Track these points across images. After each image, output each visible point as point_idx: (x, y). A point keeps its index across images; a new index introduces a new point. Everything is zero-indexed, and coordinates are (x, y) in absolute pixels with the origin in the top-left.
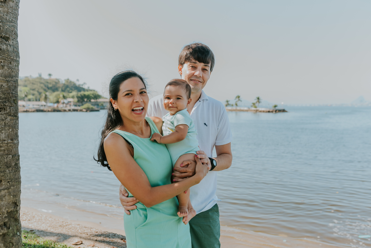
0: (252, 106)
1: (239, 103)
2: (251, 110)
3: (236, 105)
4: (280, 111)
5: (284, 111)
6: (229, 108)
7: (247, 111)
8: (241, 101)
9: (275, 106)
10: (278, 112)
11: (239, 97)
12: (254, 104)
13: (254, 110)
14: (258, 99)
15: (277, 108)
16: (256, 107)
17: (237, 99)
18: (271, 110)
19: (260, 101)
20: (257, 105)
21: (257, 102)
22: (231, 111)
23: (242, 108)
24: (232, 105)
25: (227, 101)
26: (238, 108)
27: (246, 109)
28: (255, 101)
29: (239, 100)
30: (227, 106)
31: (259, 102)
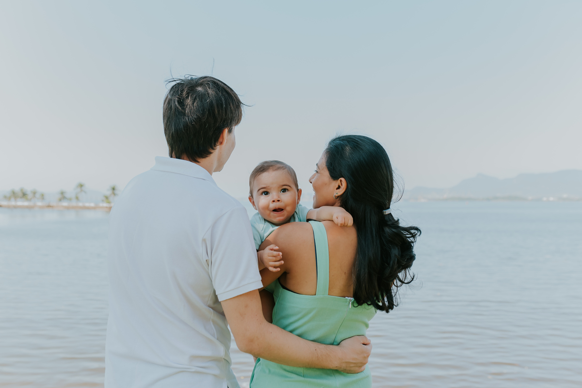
0: (103, 201)
1: (81, 196)
2: (103, 207)
3: (77, 198)
6: (65, 204)
7: (94, 208)
8: (85, 192)
11: (81, 186)
12: (107, 198)
13: (106, 207)
14: (114, 189)
16: (109, 203)
17: (79, 189)
19: (116, 192)
20: (111, 199)
21: (110, 195)
22: (68, 208)
23: (87, 205)
24: (70, 199)
25: (62, 193)
26: (80, 204)
27: (92, 205)
28: (108, 193)
29: (82, 191)
30: (60, 200)
31: (114, 194)
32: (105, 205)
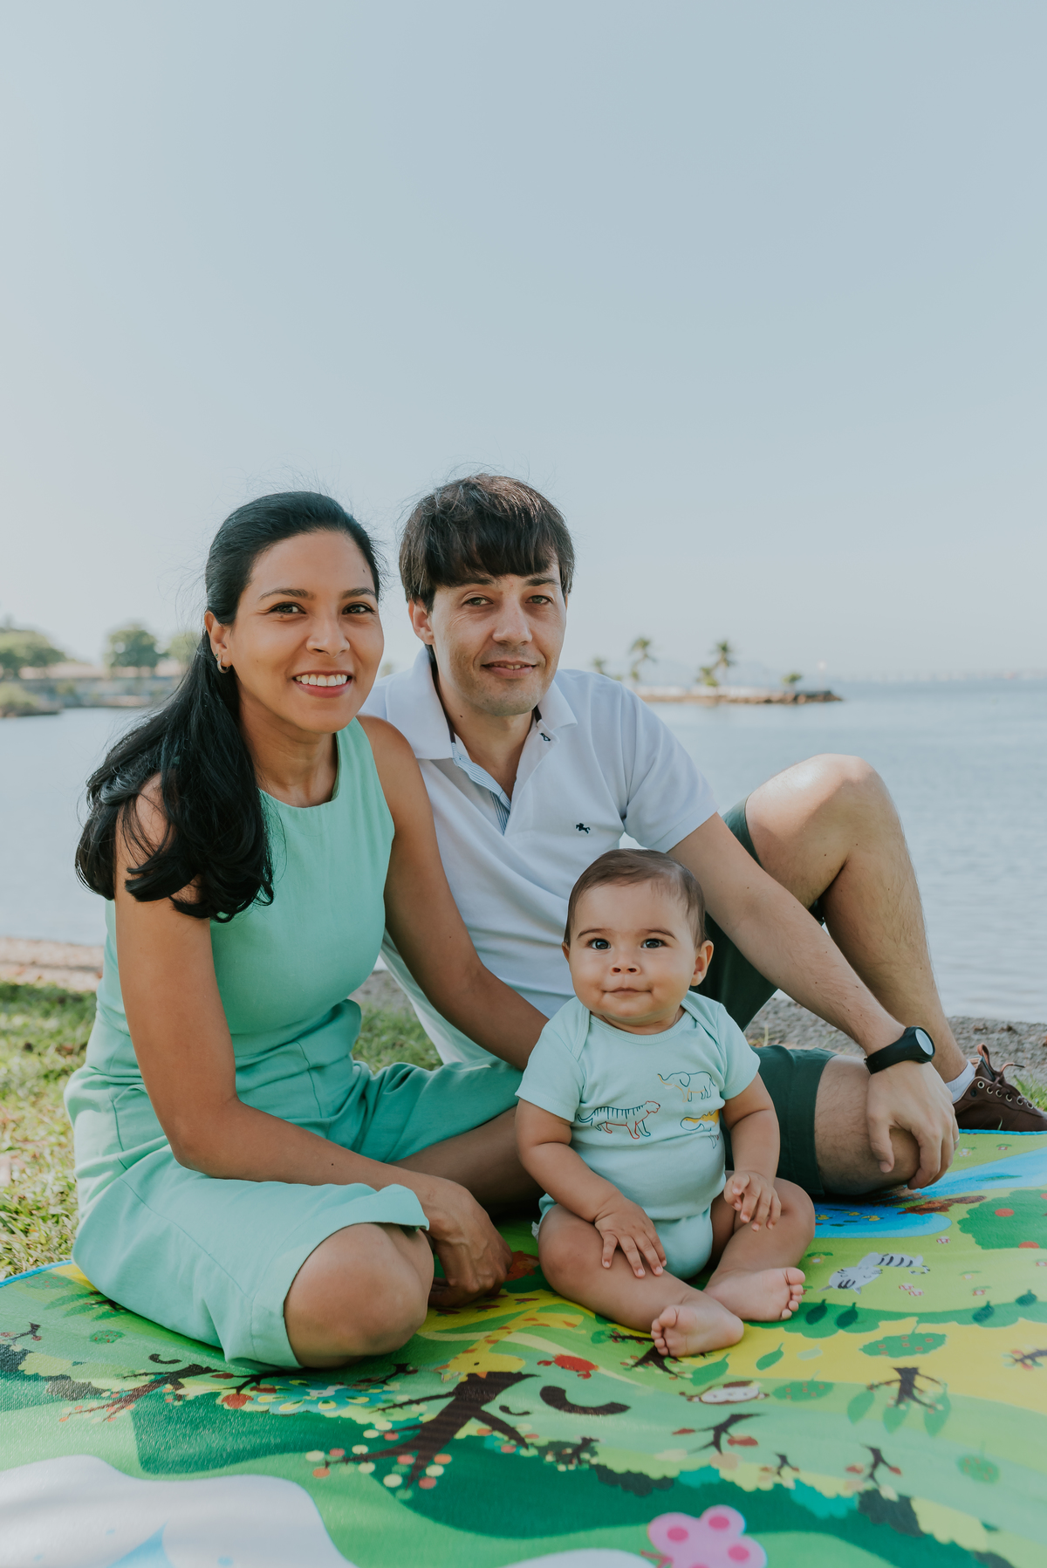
0: (698, 681)
1: (645, 669)
2: (697, 699)
3: (635, 676)
4: (812, 697)
5: (827, 697)
7: (678, 700)
8: (654, 661)
9: (794, 679)
10: (806, 702)
11: (644, 644)
12: (707, 672)
13: (708, 697)
14: (724, 649)
15: (801, 686)
16: (714, 684)
17: (638, 654)
18: (776, 695)
19: (731, 657)
20: (719, 674)
21: (717, 664)
23: (659, 691)
25: (599, 662)
26: (644, 690)
27: (674, 691)
28: (711, 659)
29: (646, 656)
31: (728, 663)
32: (705, 690)
